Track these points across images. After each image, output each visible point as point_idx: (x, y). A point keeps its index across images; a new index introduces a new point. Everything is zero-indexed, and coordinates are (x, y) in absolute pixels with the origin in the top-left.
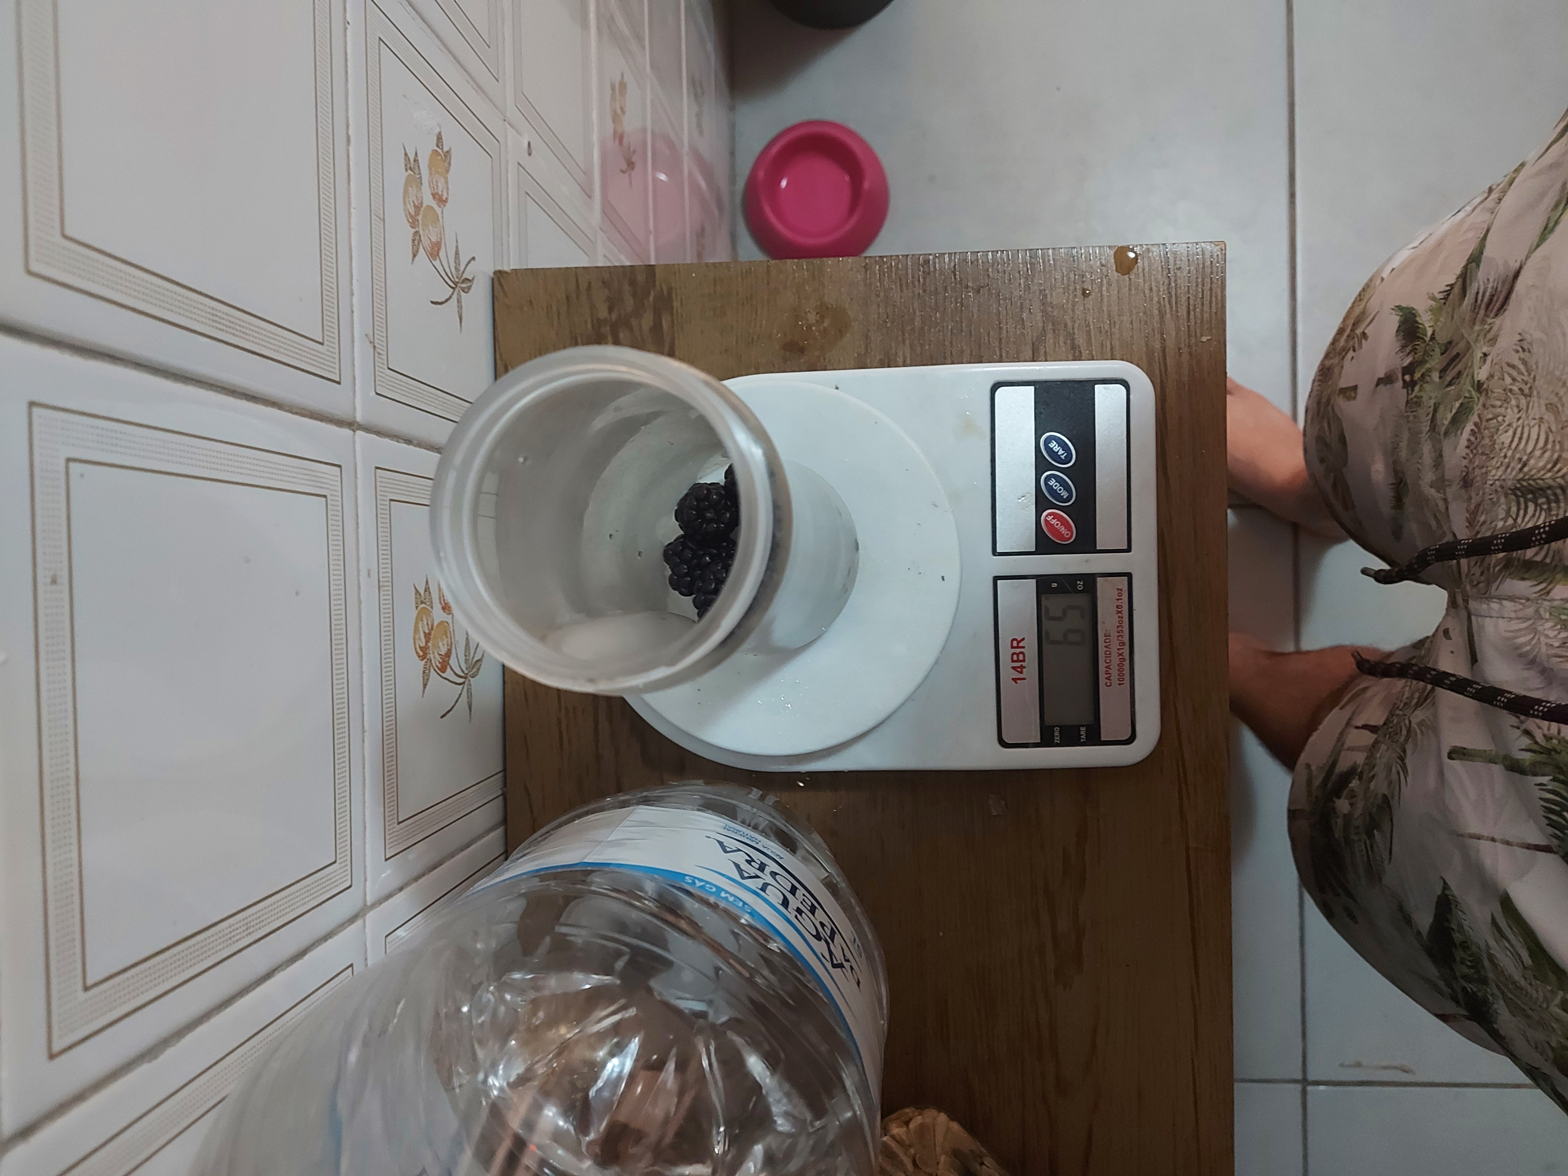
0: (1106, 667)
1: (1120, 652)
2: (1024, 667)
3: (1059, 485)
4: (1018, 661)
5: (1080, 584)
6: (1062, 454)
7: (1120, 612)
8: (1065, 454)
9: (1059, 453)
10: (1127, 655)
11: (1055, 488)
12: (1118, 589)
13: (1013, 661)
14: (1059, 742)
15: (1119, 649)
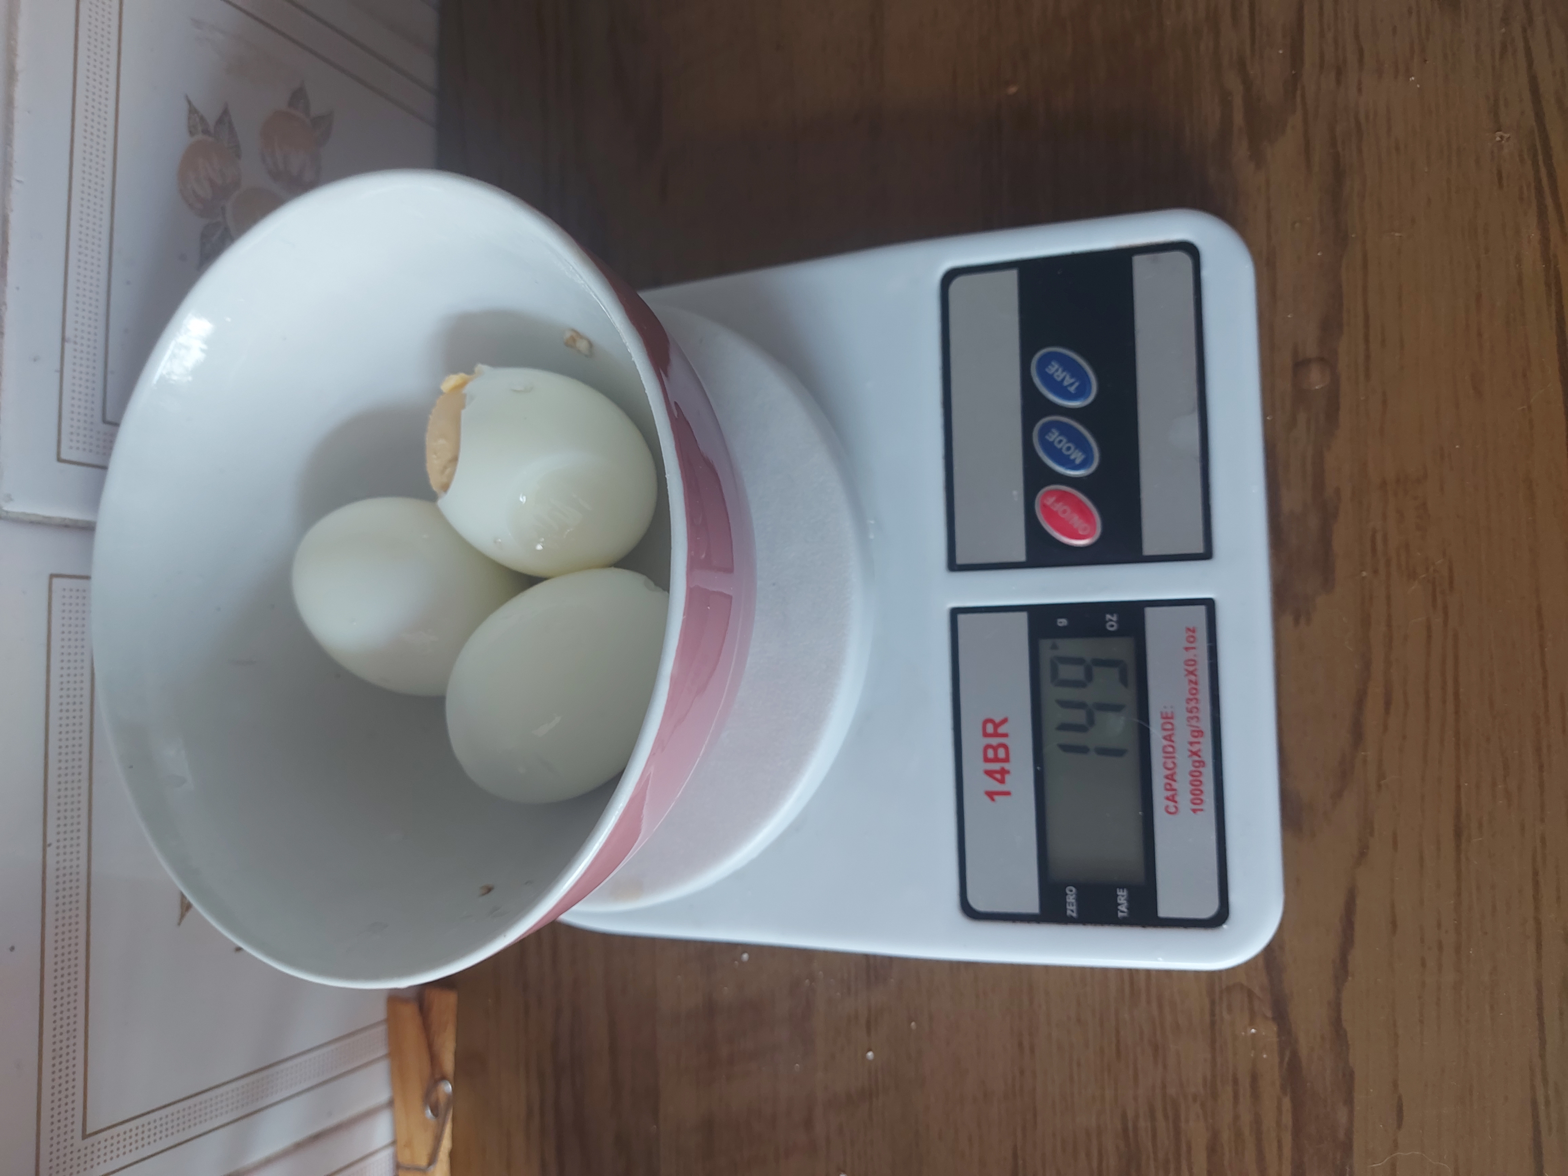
0: (1167, 777)
1: (1195, 748)
2: (1008, 772)
3: (1065, 440)
4: (996, 760)
5: (1112, 621)
6: (1072, 384)
7: (1192, 673)
8: (1077, 384)
9: (1066, 383)
10: (1207, 755)
11: (1059, 446)
12: (1188, 629)
13: (987, 760)
14: (1074, 915)
15: (1191, 743)
